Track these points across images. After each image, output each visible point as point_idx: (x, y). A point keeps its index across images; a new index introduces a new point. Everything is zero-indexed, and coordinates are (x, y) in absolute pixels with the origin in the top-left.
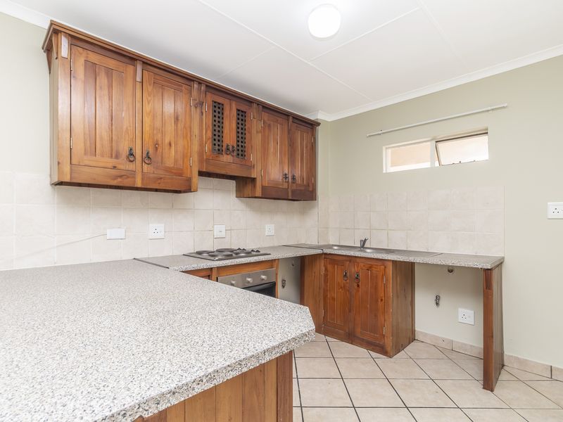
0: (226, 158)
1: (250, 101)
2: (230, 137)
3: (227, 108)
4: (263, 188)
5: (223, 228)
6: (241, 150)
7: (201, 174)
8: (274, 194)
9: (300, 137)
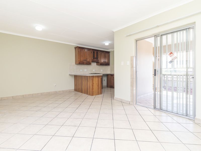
0: (95, 59)
1: (98, 50)
2: (95, 56)
3: (95, 52)
4: (100, 64)
5: (94, 70)
6: (97, 58)
7: (92, 62)
8: (102, 64)
9: (107, 55)
